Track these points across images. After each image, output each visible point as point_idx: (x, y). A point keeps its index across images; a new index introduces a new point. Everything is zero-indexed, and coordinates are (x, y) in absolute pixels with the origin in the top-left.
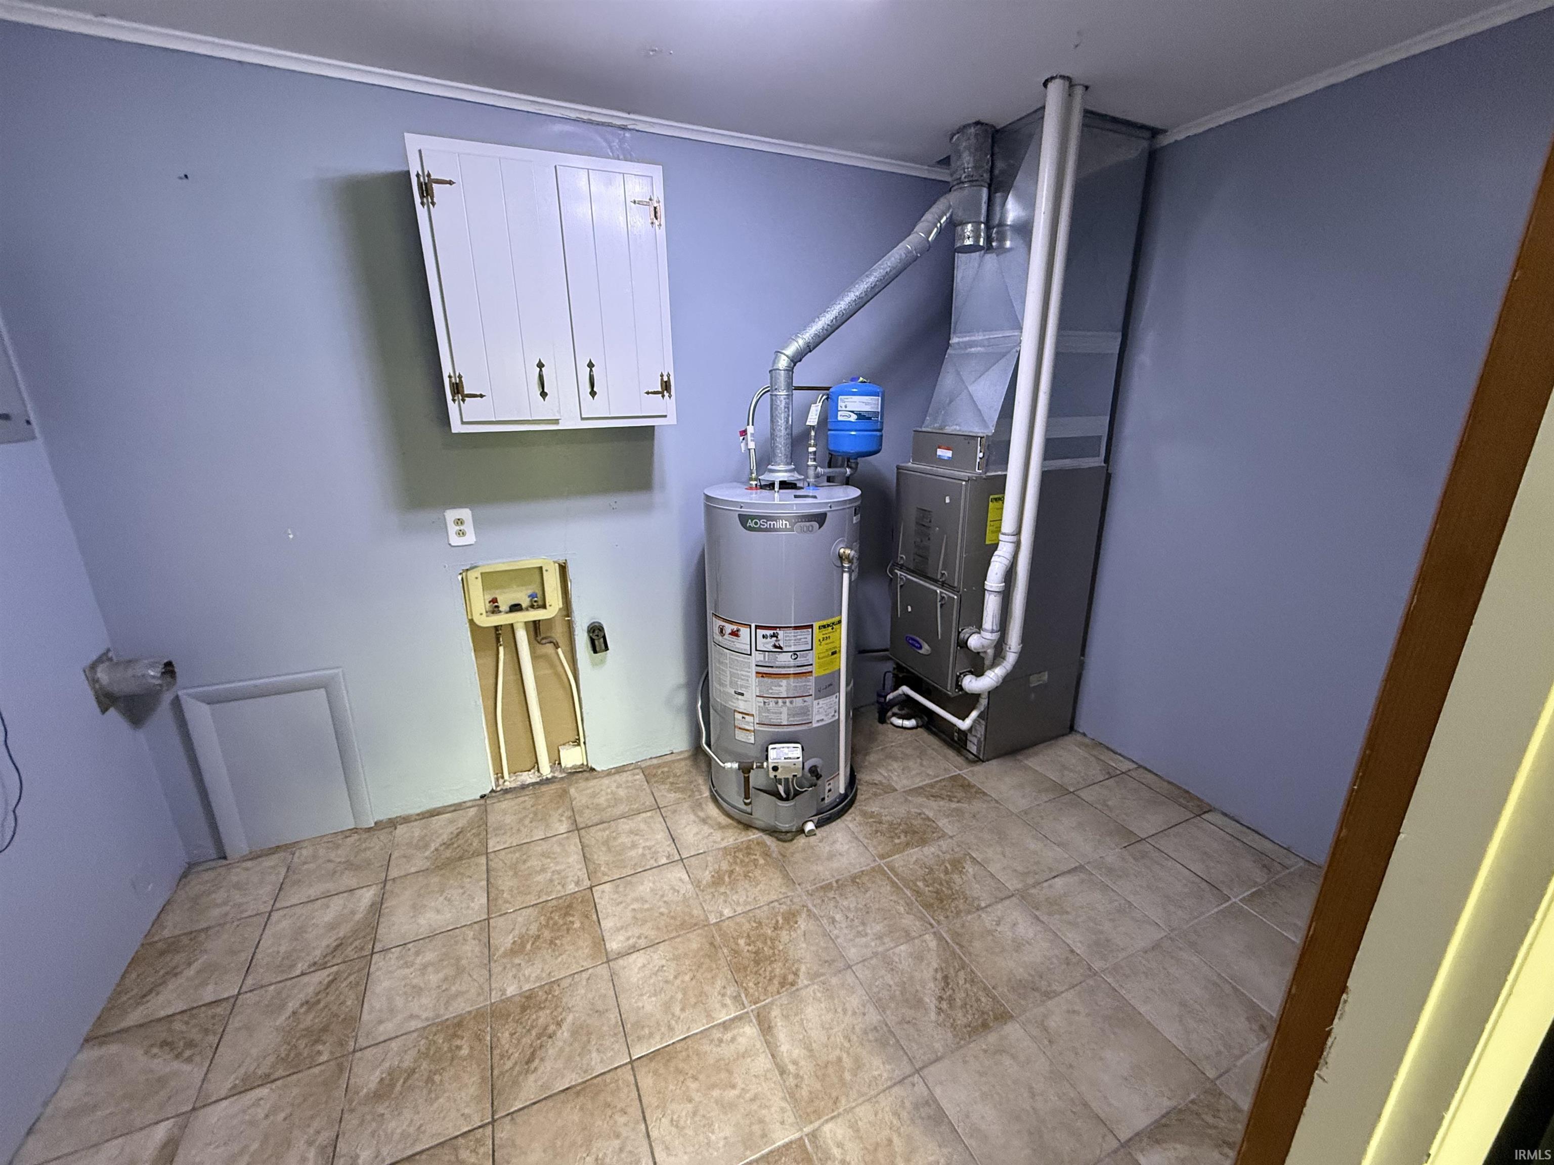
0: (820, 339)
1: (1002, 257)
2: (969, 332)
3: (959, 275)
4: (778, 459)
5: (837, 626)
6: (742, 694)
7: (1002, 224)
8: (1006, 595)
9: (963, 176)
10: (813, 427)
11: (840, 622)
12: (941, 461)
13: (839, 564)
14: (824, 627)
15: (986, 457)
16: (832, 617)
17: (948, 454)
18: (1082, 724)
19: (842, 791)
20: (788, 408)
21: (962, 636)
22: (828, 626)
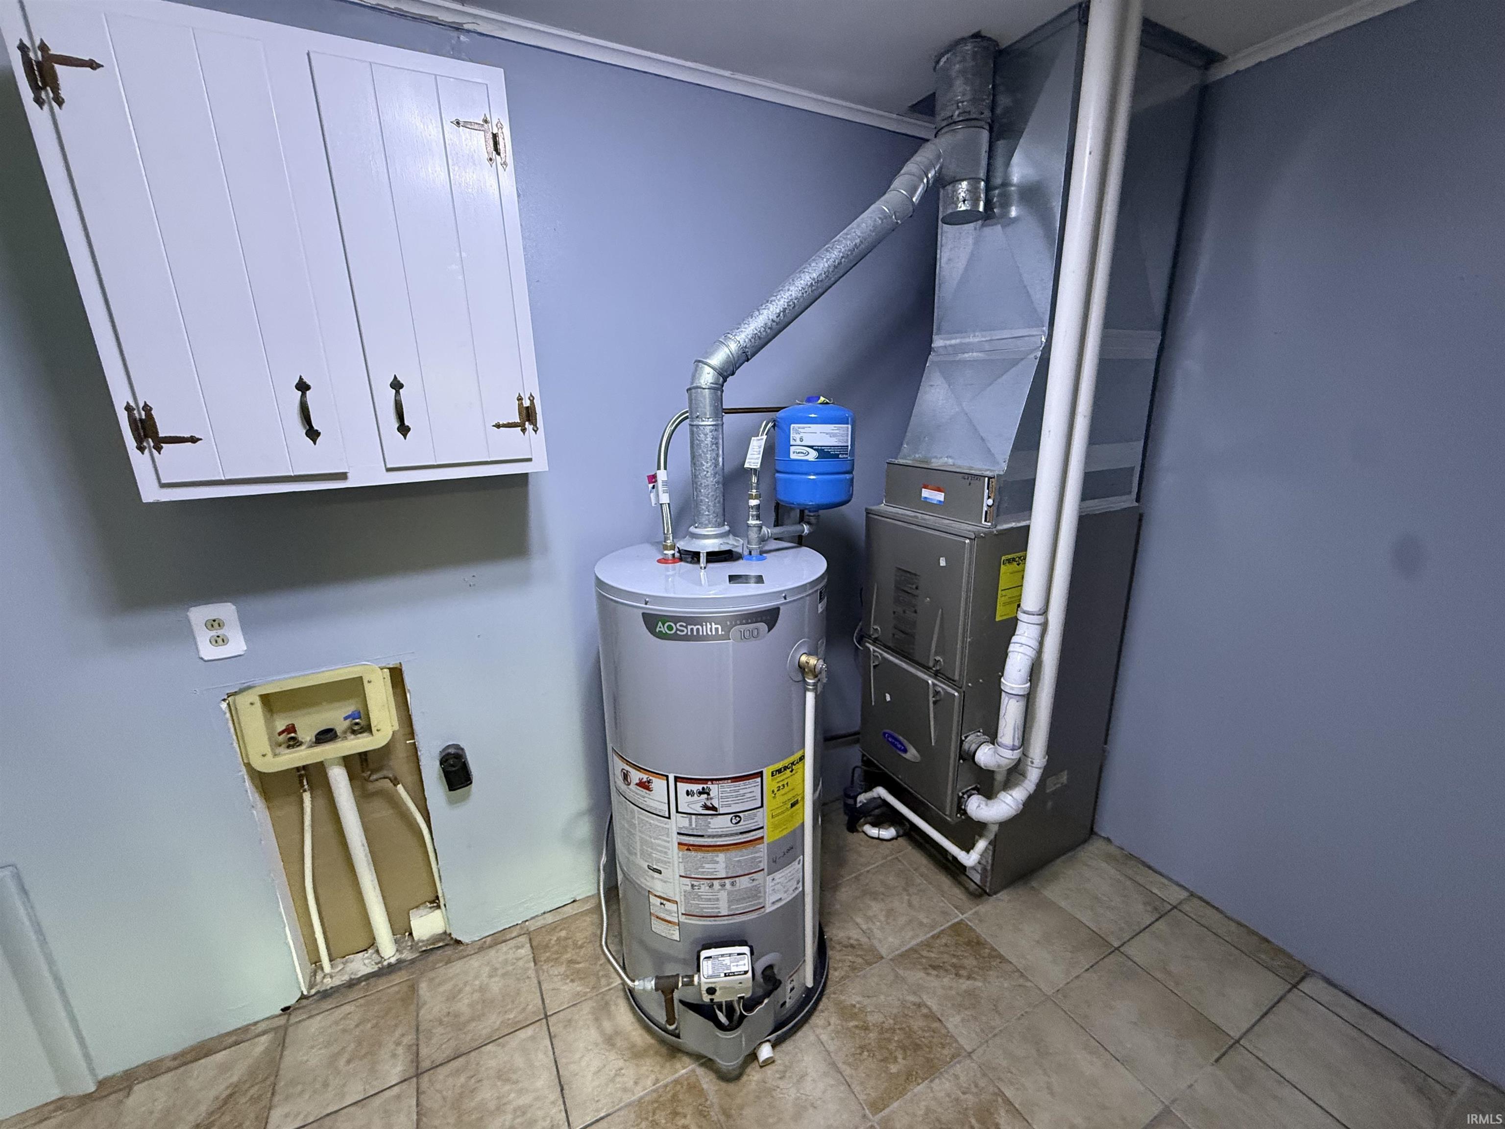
0: (761, 343)
1: (1009, 229)
2: (960, 331)
3: (944, 256)
4: (704, 520)
5: (800, 765)
6: (660, 872)
7: (1006, 184)
8: (1029, 699)
9: (957, 113)
10: (755, 470)
11: (802, 758)
12: (927, 505)
13: (800, 678)
14: (779, 771)
15: (996, 504)
16: (793, 754)
17: (940, 497)
18: (1106, 825)
19: (810, 984)
20: (717, 444)
21: (966, 746)
22: (786, 768)
